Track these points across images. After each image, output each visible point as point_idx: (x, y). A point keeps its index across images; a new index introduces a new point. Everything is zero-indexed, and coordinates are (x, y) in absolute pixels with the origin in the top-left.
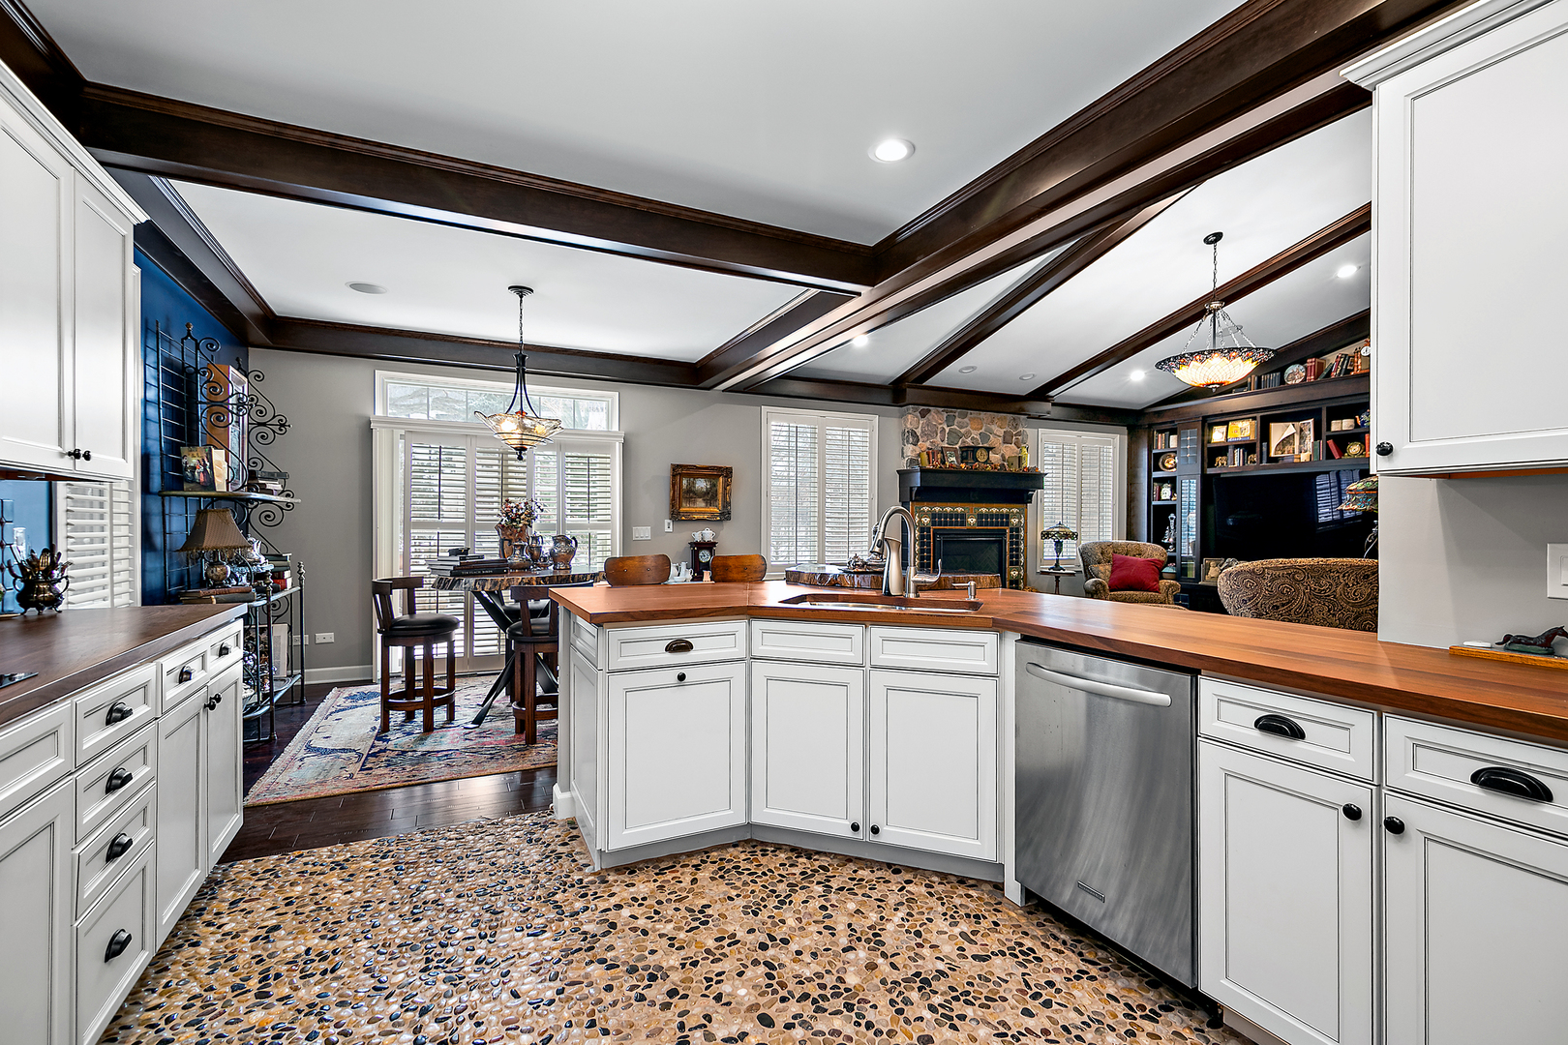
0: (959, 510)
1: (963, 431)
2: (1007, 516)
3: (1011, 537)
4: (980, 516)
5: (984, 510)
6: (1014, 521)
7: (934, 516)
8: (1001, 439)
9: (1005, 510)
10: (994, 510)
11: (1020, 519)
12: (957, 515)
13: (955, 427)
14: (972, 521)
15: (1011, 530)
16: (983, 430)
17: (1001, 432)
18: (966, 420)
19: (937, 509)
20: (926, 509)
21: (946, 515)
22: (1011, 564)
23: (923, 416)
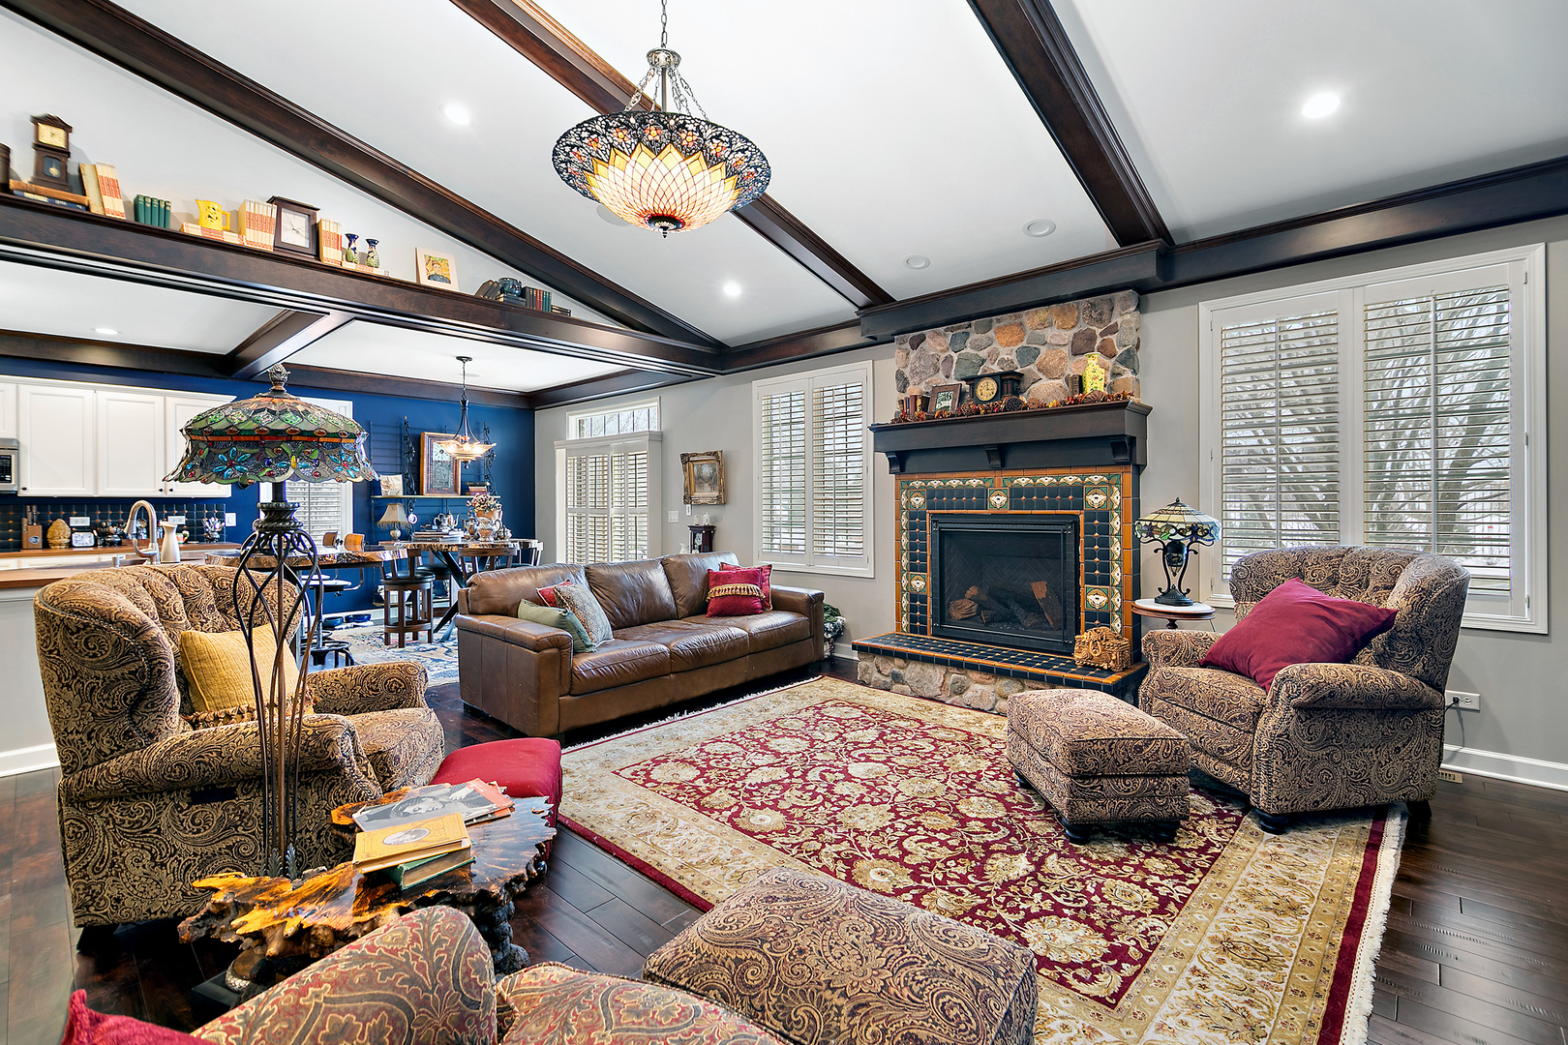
0: (974, 483)
1: (983, 354)
2: (1079, 491)
3: (1089, 530)
4: (1015, 493)
5: (1023, 481)
6: (1095, 500)
7: (930, 494)
8: (1066, 350)
9: (1070, 479)
10: (1046, 481)
11: (1109, 494)
12: (971, 491)
13: (968, 350)
14: (998, 500)
15: (1089, 517)
16: (1024, 344)
17: (1068, 335)
18: (991, 333)
19: (935, 484)
20: (917, 484)
21: (951, 491)
22: (1091, 580)
23: (914, 347)
